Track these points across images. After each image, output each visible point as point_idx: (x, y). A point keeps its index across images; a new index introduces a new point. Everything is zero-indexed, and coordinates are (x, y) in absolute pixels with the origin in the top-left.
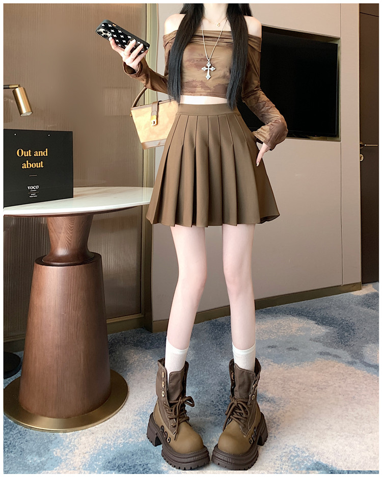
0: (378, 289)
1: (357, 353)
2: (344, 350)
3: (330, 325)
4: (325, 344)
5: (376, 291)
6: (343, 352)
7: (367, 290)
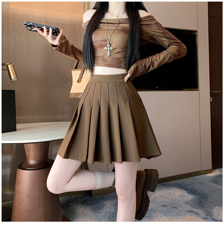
0: (222, 172)
1: (209, 212)
2: (201, 210)
3: (194, 194)
4: (191, 206)
5: (221, 173)
6: (201, 211)
7: (215, 173)
